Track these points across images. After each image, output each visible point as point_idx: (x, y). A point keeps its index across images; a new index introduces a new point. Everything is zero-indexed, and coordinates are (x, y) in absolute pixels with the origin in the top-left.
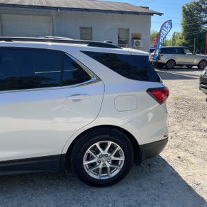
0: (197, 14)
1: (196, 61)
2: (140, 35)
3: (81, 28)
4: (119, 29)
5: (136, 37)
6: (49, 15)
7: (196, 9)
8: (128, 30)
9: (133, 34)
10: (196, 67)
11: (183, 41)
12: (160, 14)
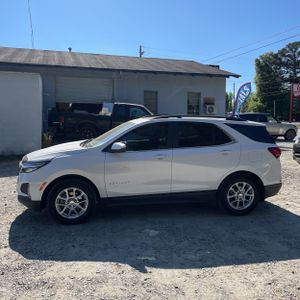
0: (276, 69)
1: (282, 131)
2: (214, 99)
3: (145, 92)
4: (189, 93)
5: (209, 102)
6: (110, 78)
7: (274, 63)
8: (199, 94)
10: (283, 138)
11: (259, 103)
12: (237, 76)
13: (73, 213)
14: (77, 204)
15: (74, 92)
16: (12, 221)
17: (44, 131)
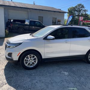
0: (74, 12)
3: (39, 17)
4: (53, 18)
6: (27, 11)
7: (73, 10)
8: (56, 18)
9: (58, 20)
13: (31, 65)
14: (33, 61)
15: (15, 16)
16: (4, 68)
17: (6, 29)
